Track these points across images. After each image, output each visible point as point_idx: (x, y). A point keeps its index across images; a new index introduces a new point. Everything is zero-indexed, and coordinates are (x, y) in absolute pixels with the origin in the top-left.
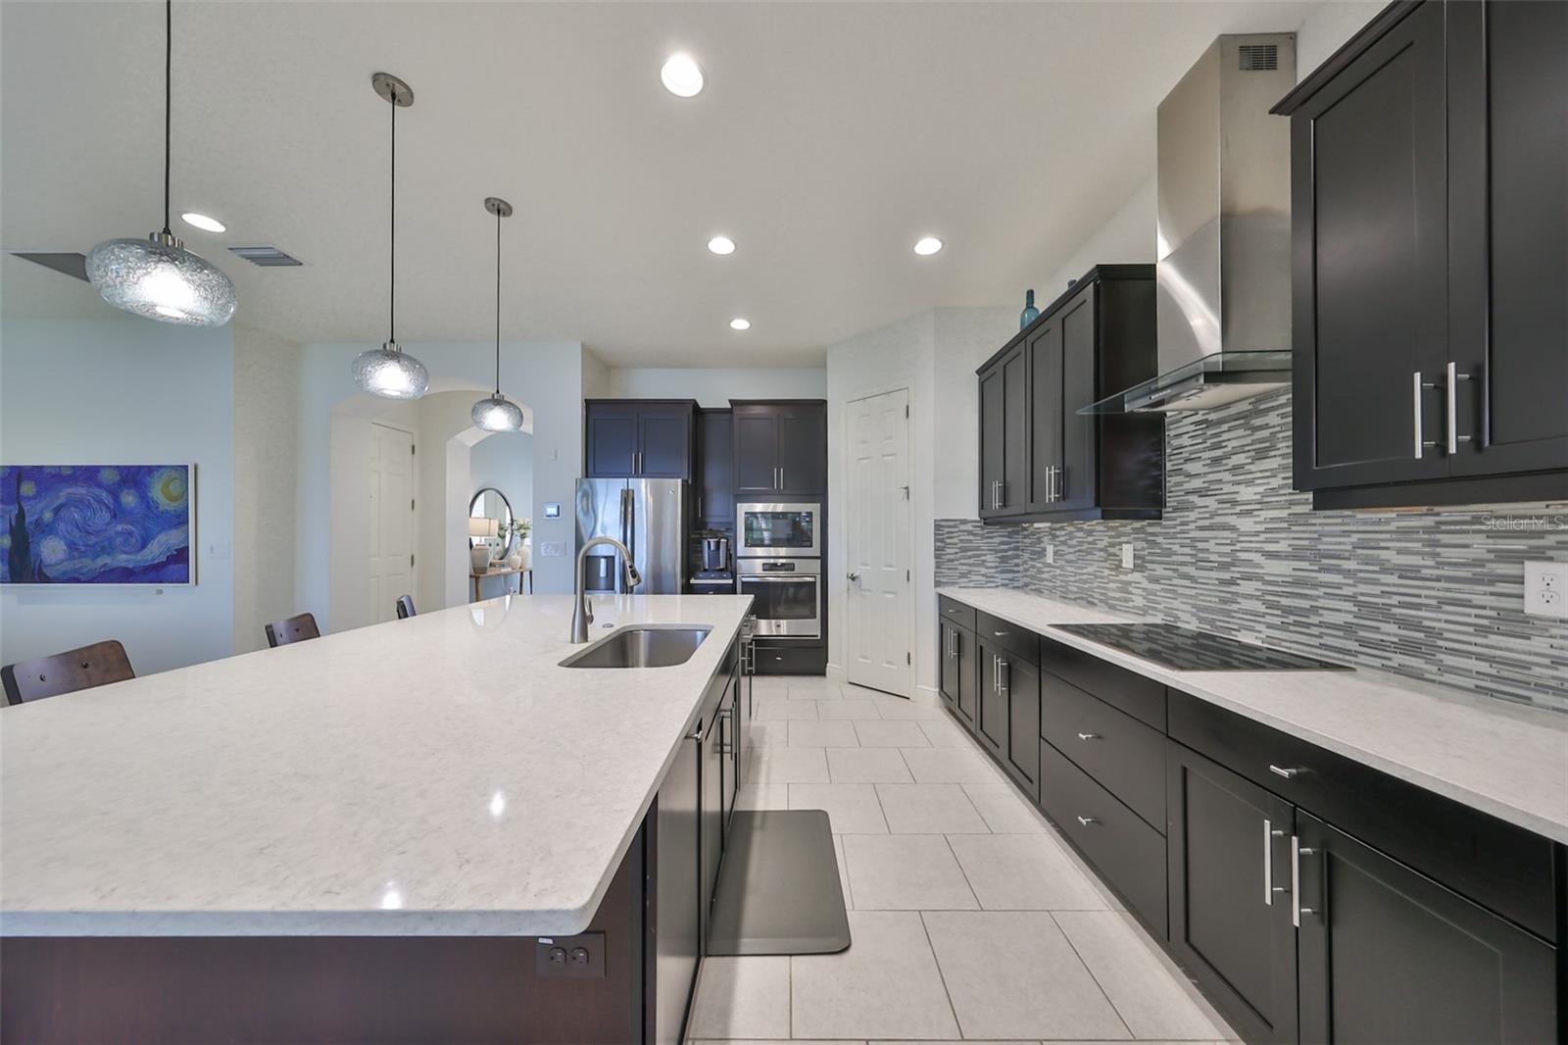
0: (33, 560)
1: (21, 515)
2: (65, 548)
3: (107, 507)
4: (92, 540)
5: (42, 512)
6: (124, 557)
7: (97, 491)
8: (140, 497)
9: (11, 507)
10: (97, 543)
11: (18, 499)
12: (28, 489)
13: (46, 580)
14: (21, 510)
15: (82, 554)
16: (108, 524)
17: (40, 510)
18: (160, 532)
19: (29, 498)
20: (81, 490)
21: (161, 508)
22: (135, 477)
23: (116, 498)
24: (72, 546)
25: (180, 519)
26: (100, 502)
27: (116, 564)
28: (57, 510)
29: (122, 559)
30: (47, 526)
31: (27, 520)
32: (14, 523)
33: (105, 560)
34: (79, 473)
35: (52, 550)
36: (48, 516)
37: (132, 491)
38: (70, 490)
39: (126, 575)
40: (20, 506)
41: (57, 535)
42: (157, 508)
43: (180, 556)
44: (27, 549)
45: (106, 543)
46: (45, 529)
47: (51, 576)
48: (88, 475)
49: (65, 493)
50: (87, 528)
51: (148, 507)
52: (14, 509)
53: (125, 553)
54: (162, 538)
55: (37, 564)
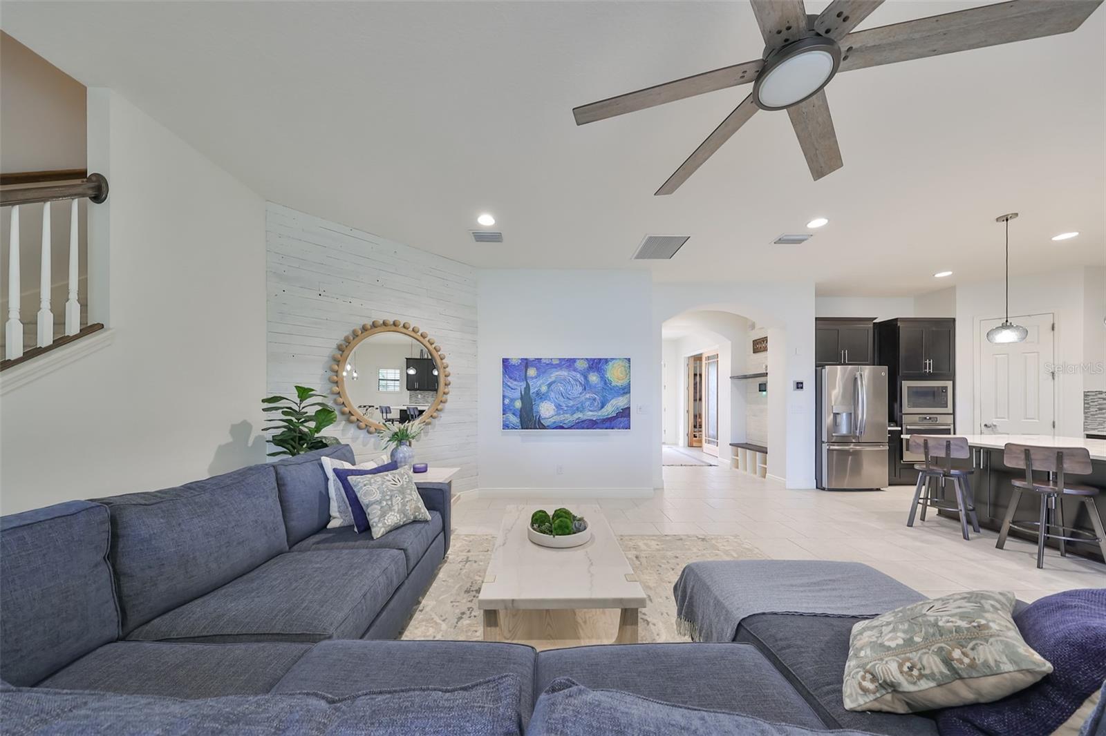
0: (535, 415)
1: (528, 387)
2: (554, 408)
3: (581, 383)
4: (571, 403)
5: (540, 386)
6: (591, 413)
7: (574, 374)
8: (601, 377)
9: (522, 383)
10: (573, 405)
11: (526, 378)
12: (532, 372)
13: (544, 427)
14: (528, 386)
15: (565, 412)
16: (581, 394)
17: (539, 384)
18: (612, 399)
19: (532, 378)
20: (564, 373)
21: (613, 384)
22: (597, 365)
23: (586, 378)
24: (558, 407)
25: (626, 390)
26: (576, 380)
27: (585, 418)
28: (550, 385)
29: (589, 415)
30: (543, 395)
31: (531, 391)
32: (523, 393)
33: (577, 416)
34: (563, 363)
35: (546, 410)
36: (544, 389)
37: (596, 373)
38: (557, 373)
39: (592, 424)
40: (527, 382)
41: (550, 400)
42: (610, 384)
43: (625, 413)
44: (532, 409)
45: (579, 405)
46: (541, 396)
47: (546, 425)
48: (570, 363)
49: (555, 374)
50: (568, 396)
51: (605, 383)
52: (524, 385)
53: (591, 411)
54: (614, 402)
55: (538, 417)
